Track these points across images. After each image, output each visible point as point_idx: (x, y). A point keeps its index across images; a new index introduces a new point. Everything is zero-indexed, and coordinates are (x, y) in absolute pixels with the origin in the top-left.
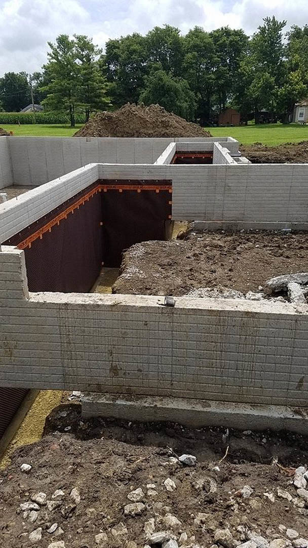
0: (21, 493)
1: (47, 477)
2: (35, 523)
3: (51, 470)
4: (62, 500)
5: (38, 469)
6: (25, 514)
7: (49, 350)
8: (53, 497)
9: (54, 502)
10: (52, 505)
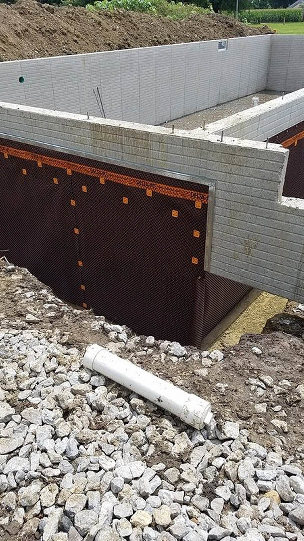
0: (251, 369)
1: (275, 366)
2: (261, 398)
3: (280, 362)
4: (288, 389)
5: (268, 357)
6: (253, 388)
7: (287, 258)
8: (280, 383)
9: (281, 388)
10: (279, 390)
